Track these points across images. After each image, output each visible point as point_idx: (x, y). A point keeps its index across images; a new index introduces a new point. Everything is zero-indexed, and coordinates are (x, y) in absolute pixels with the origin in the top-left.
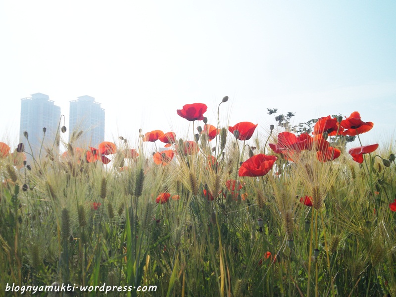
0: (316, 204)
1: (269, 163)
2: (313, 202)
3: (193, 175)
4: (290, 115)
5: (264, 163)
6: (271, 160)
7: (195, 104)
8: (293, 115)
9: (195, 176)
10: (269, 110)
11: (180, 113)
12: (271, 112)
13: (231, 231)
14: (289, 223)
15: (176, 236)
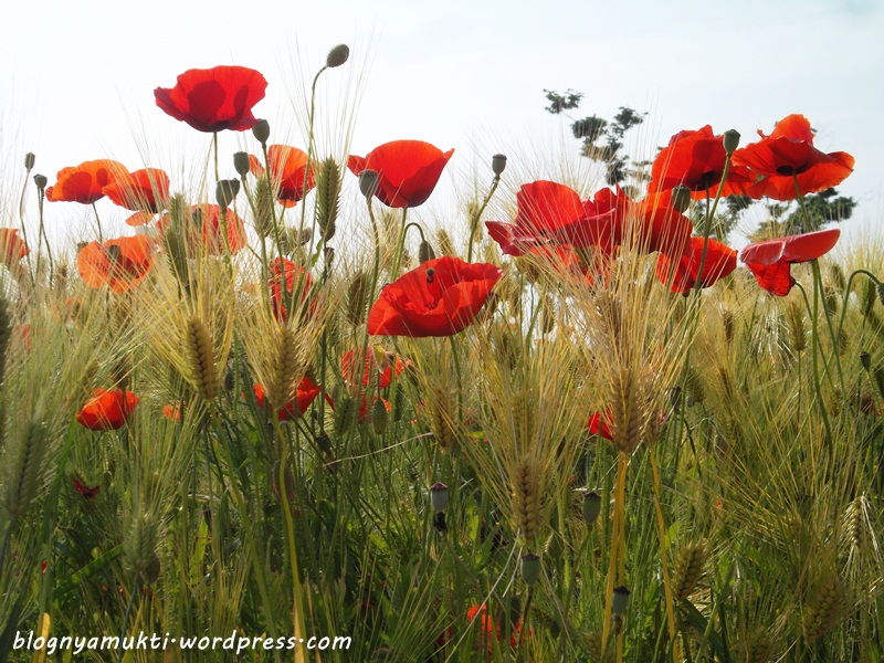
0: (624, 434)
1: (475, 291)
2: (614, 428)
3: (200, 329)
4: (627, 118)
5: (457, 291)
6: (481, 278)
7: (220, 70)
8: (637, 121)
9: (211, 334)
10: (550, 97)
11: (165, 100)
12: (558, 104)
13: (350, 527)
14: (529, 499)
15: (136, 542)
